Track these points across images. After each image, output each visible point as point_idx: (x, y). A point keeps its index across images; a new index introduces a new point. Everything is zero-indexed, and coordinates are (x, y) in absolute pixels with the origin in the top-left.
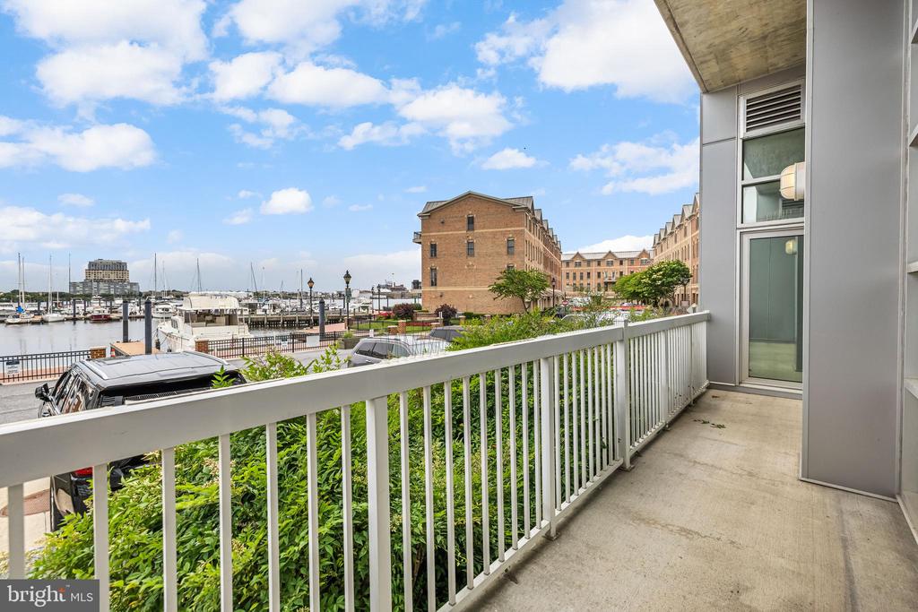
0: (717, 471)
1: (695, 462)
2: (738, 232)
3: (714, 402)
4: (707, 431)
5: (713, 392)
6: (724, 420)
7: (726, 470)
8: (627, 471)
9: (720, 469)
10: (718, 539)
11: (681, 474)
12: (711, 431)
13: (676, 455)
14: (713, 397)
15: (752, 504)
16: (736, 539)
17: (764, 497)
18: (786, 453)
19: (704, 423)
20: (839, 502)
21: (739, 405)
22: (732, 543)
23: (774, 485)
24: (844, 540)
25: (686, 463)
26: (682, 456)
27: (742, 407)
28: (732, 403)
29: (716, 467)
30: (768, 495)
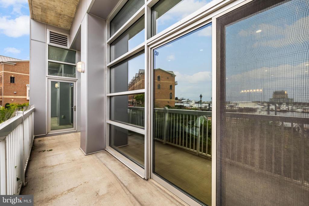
0: (63, 165)
1: (52, 166)
2: (47, 78)
3: (41, 143)
4: (47, 154)
5: (37, 140)
6: (50, 148)
7: (65, 163)
8: (25, 186)
9: (63, 164)
10: (81, 184)
11: (51, 173)
12: (49, 153)
13: (43, 167)
14: (39, 141)
15: (80, 168)
16: (85, 181)
17: (82, 165)
18: (76, 150)
19: (44, 151)
20: (96, 156)
21: (51, 141)
22: (85, 182)
23: (81, 160)
24: (104, 164)
25: (49, 168)
26: (46, 167)
27: (53, 141)
28: (48, 141)
29: (61, 164)
30: (82, 164)
